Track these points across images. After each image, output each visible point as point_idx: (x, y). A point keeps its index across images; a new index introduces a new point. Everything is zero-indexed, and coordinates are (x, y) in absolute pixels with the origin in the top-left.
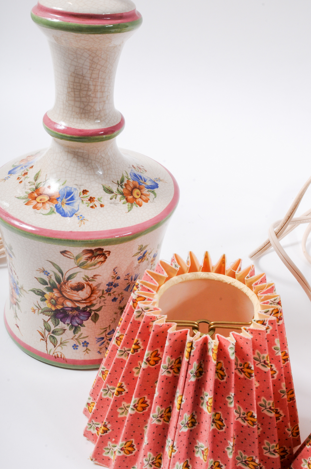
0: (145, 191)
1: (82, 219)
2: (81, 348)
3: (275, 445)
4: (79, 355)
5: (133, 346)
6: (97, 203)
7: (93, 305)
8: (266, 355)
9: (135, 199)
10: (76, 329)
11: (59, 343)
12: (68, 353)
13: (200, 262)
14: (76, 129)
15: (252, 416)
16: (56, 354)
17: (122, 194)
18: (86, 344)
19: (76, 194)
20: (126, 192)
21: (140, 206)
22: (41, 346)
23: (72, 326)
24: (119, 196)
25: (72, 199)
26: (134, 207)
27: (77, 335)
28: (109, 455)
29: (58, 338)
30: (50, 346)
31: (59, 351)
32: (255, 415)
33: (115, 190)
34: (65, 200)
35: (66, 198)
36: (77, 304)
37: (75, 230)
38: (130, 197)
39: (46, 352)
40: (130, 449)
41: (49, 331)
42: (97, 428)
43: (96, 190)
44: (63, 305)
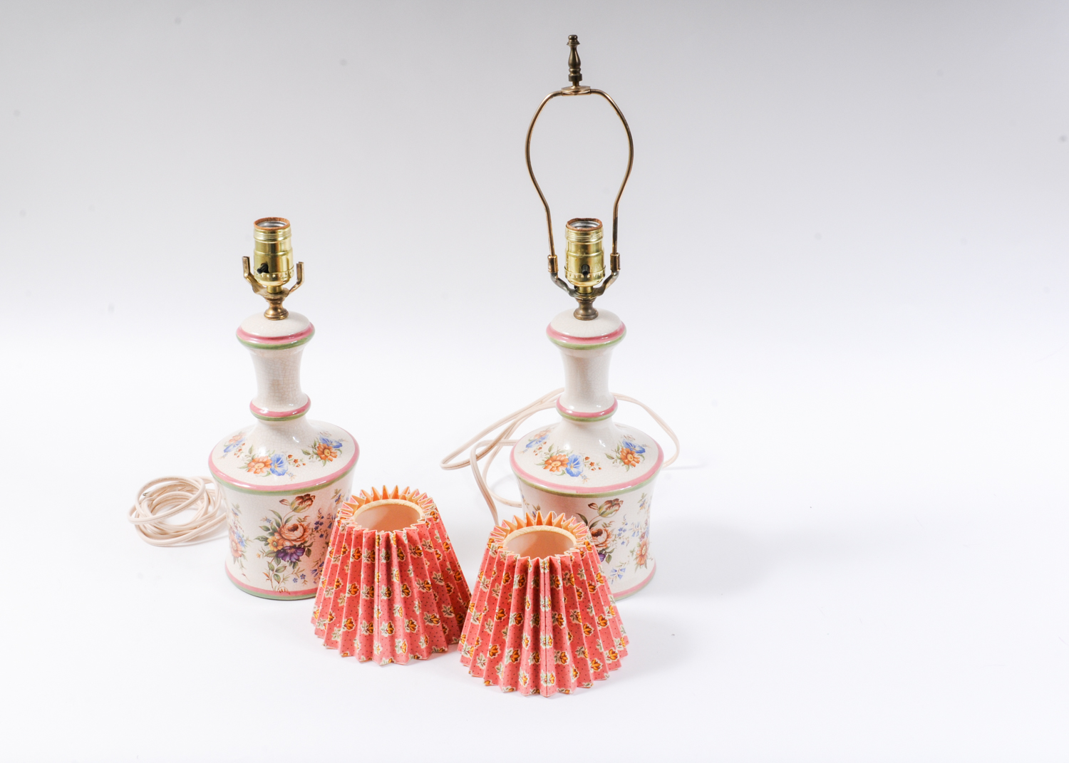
0: (333, 450)
1: (292, 475)
2: (300, 581)
3: (449, 607)
4: (299, 586)
5: (343, 549)
6: (299, 463)
7: (306, 542)
8: (429, 541)
9: (326, 456)
10: (294, 564)
11: (282, 579)
12: (290, 586)
13: (380, 493)
14: (278, 413)
15: (428, 583)
16: (280, 589)
17: (317, 454)
18: (303, 576)
19: (284, 458)
20: (320, 452)
21: (331, 461)
22: (267, 586)
23: (291, 562)
24: (315, 456)
25: (281, 463)
26: (327, 462)
27: (296, 569)
28: (336, 639)
29: (281, 575)
30: (275, 583)
31: (283, 586)
32: (429, 582)
33: (311, 452)
34: (276, 464)
35: (277, 462)
36: (294, 543)
37: (289, 484)
38: (323, 456)
39: (272, 590)
40: (350, 625)
41: (273, 570)
42: (324, 625)
43: (298, 454)
44: (283, 545)
